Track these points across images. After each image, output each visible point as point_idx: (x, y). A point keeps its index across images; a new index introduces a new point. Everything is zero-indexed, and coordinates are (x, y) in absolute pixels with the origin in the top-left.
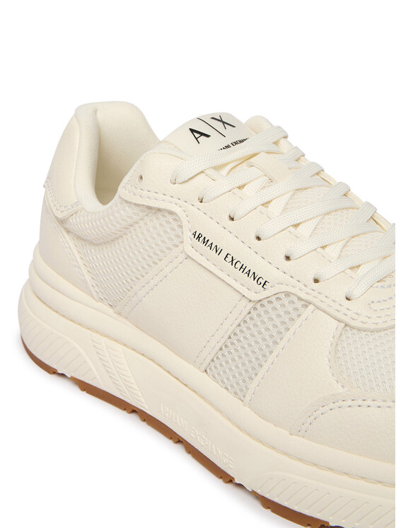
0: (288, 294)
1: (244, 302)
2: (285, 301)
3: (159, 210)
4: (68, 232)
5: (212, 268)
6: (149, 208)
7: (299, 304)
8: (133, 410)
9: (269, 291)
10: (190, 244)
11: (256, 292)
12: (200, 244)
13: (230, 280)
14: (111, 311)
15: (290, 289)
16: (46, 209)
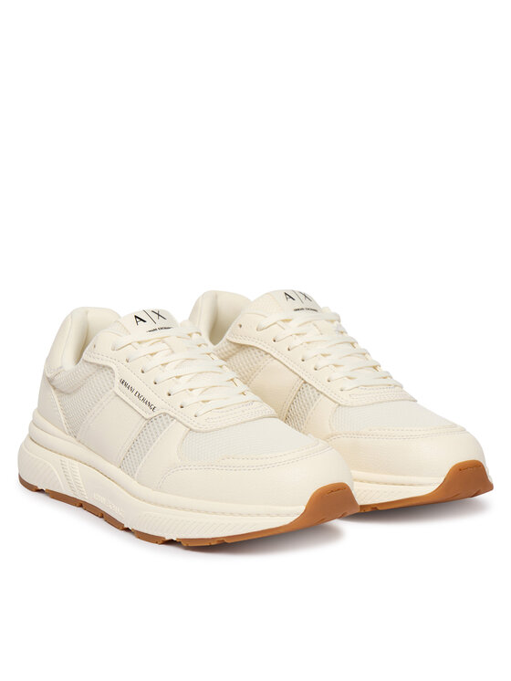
0: (165, 414)
1: (143, 420)
2: (163, 417)
3: (104, 367)
4: (54, 388)
5: (129, 401)
6: (98, 365)
7: (170, 420)
8: (81, 504)
9: (156, 412)
10: (118, 387)
11: (148, 414)
12: (123, 386)
13: (137, 408)
14: (73, 439)
15: (167, 411)
16: (44, 375)
